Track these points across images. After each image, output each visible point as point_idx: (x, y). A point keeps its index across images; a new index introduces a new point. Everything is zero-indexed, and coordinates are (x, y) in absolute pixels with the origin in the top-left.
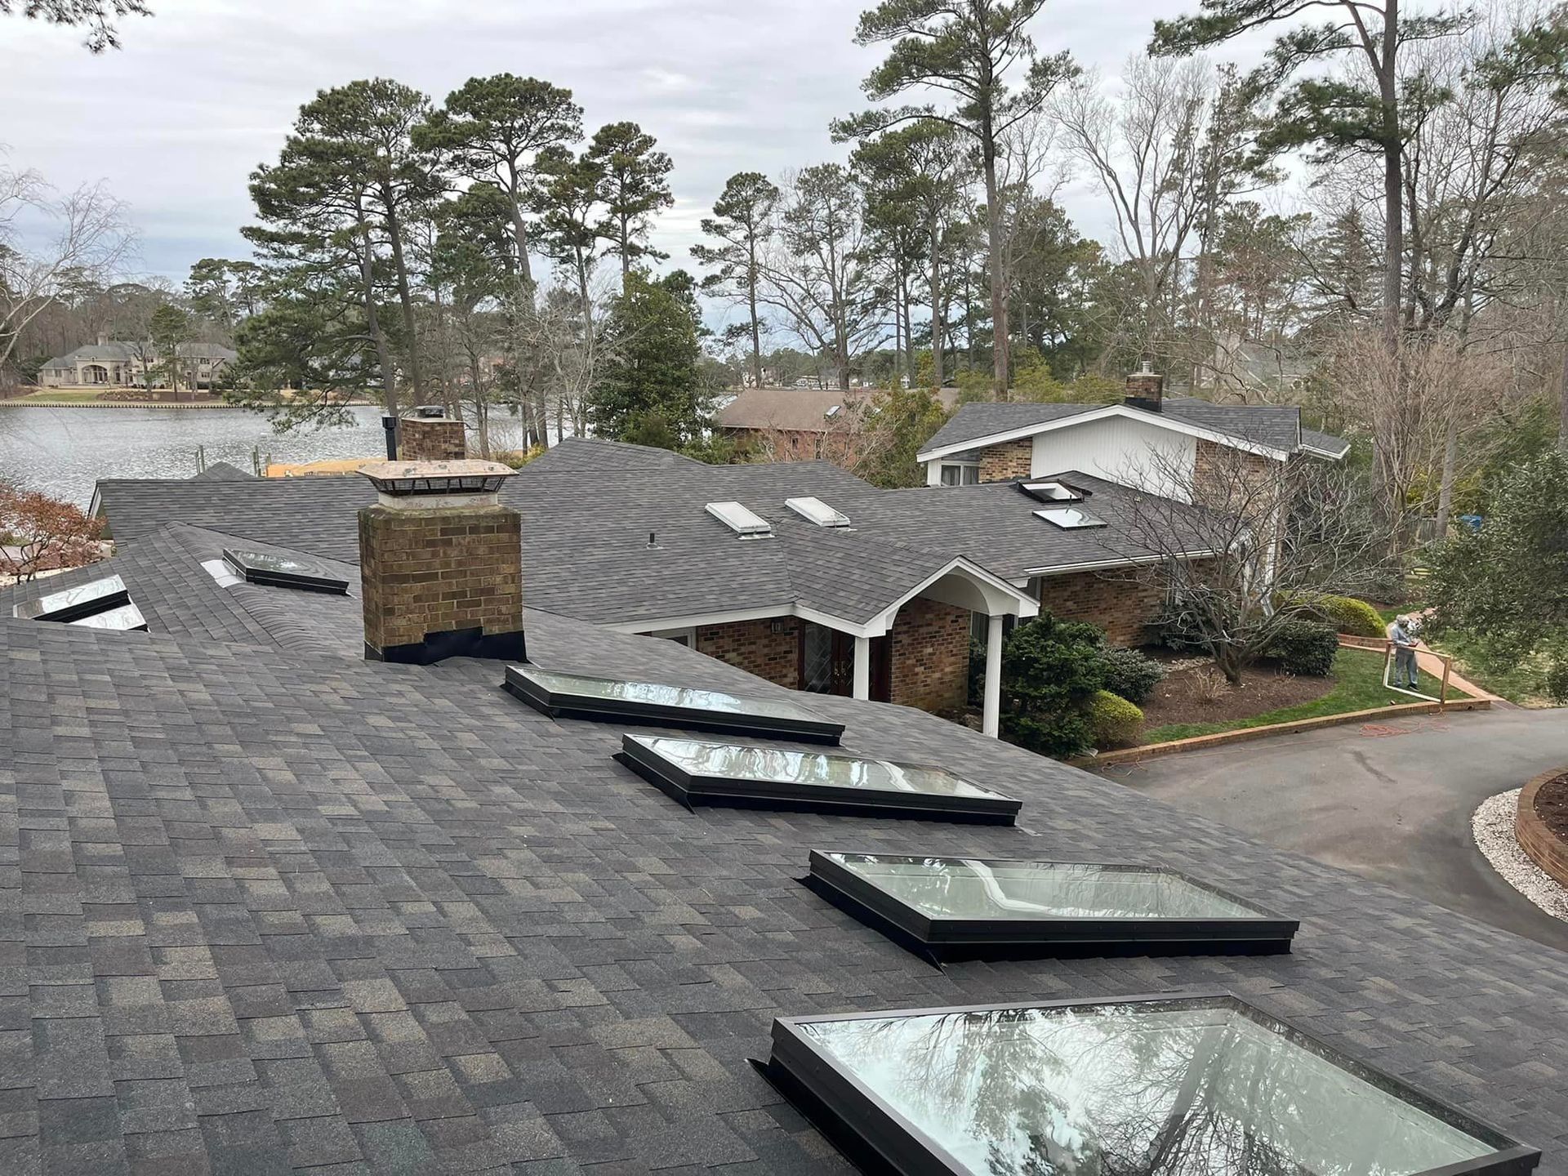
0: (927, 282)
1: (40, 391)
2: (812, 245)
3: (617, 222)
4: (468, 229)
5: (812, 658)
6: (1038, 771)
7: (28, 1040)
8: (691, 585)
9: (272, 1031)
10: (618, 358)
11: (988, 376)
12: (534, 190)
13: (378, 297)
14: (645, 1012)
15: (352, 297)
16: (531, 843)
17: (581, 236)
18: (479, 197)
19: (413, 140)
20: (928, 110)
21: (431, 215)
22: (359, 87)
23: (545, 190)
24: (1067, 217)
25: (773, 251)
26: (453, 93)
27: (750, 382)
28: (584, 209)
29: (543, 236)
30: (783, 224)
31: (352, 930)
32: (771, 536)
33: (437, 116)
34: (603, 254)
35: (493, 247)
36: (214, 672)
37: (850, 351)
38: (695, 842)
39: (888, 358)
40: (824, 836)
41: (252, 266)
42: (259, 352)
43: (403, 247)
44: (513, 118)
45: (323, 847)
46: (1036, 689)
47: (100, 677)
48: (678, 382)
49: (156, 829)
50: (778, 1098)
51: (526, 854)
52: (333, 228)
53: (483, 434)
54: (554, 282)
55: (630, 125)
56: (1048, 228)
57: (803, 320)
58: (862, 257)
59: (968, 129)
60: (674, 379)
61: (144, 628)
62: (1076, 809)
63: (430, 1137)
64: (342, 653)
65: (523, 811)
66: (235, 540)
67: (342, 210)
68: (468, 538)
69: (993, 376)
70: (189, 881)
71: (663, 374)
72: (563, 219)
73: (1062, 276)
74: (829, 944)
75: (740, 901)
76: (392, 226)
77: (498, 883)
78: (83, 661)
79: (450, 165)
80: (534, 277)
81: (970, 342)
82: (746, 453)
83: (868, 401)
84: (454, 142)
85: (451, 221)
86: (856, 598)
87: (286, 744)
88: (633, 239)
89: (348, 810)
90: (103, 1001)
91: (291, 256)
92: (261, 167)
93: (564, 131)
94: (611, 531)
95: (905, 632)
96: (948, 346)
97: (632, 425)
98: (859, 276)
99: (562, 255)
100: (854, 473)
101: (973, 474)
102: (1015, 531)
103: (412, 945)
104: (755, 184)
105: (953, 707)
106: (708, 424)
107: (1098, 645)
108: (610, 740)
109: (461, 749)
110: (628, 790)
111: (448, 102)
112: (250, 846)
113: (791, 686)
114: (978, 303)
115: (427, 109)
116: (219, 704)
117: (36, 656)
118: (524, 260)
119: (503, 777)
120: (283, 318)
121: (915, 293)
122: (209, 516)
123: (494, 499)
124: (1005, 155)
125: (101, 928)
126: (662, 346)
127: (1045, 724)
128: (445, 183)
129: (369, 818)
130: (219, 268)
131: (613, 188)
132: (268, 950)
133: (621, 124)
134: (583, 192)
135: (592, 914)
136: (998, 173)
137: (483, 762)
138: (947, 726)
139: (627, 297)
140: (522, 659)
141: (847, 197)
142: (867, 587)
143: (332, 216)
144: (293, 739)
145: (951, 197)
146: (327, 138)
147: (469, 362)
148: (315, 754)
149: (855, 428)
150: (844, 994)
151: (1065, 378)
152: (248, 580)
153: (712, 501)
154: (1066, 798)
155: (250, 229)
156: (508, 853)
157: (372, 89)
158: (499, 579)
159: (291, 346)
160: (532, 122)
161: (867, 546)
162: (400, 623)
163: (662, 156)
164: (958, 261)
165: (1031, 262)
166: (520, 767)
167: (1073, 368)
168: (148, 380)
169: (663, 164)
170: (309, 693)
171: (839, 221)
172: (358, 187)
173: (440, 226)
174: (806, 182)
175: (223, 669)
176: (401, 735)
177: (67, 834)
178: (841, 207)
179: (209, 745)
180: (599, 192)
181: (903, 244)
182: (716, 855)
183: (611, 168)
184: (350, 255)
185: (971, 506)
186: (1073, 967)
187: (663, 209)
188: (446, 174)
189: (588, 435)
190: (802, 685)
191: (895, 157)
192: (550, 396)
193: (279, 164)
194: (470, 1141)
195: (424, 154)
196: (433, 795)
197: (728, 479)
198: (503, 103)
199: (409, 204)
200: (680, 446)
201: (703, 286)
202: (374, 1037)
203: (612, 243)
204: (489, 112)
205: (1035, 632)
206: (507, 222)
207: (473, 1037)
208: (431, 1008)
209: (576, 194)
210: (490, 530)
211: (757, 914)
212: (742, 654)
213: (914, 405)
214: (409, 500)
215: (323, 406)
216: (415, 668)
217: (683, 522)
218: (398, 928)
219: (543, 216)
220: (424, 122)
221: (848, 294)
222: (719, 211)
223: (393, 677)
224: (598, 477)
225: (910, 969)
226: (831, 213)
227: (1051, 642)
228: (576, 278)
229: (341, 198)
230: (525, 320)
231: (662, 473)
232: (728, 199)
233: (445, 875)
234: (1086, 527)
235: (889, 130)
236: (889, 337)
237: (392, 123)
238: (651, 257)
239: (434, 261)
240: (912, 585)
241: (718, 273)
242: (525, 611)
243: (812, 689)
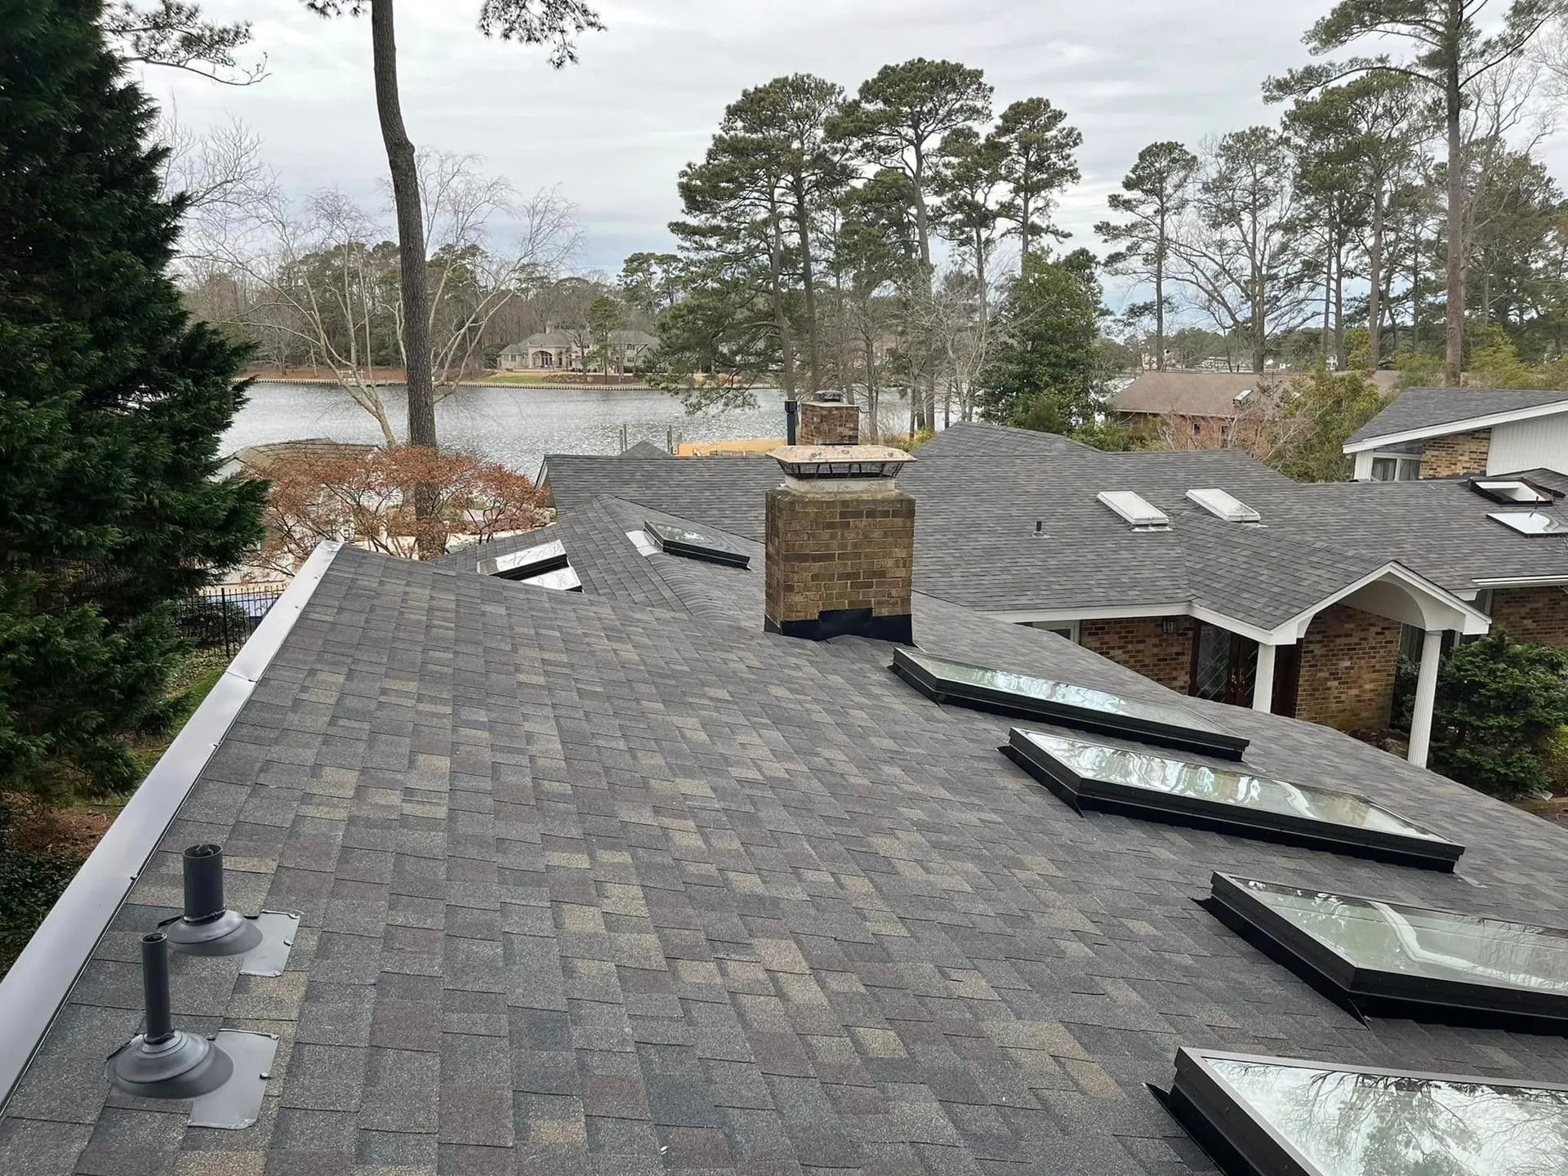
0: (1367, 251)
1: (499, 373)
2: (1233, 217)
3: (1019, 202)
4: (871, 215)
5: (1206, 662)
6: (1483, 812)
7: (499, 951)
8: (1078, 576)
9: (697, 974)
10: (1010, 341)
11: (1437, 357)
12: (938, 173)
13: (783, 284)
14: (1036, 1016)
15: (761, 285)
16: (920, 826)
17: (983, 218)
18: (884, 182)
19: (826, 131)
20: (1381, 60)
21: (837, 203)
22: (780, 84)
23: (948, 172)
24: (1547, 174)
25: (1186, 225)
26: (867, 82)
27: (1150, 363)
28: (986, 190)
29: (944, 219)
30: (1199, 196)
31: (761, 890)
32: (1168, 529)
33: (850, 105)
34: (1003, 235)
35: (894, 232)
36: (641, 635)
37: (1267, 331)
38: (1085, 847)
39: (1313, 337)
40: (1223, 856)
41: (674, 258)
42: (678, 338)
43: (810, 235)
44: (923, 102)
45: (734, 807)
46: (1480, 718)
47: (551, 633)
48: (1072, 364)
49: (598, 774)
50: (1180, 1131)
51: (917, 837)
52: (748, 220)
53: (873, 417)
54: (952, 265)
55: (1040, 100)
56: (1522, 188)
57: (1215, 297)
58: (1289, 228)
59: (1426, 79)
60: (1069, 361)
61: (578, 589)
62: (1529, 861)
63: (835, 1101)
64: (744, 624)
65: (912, 793)
66: (653, 513)
67: (757, 202)
68: (865, 521)
69: (1443, 356)
70: (625, 824)
71: (1058, 356)
72: (964, 201)
73: (1538, 242)
74: (1233, 975)
75: (1134, 914)
76: (801, 217)
77: (890, 863)
78: (541, 618)
79: (860, 152)
80: (932, 261)
81: (1415, 317)
82: (1142, 439)
83: (1287, 385)
84: (864, 130)
85: (856, 207)
86: (1263, 600)
87: (703, 707)
88: (1035, 219)
89: (754, 774)
90: (558, 925)
91: (709, 248)
92: (689, 166)
93: (974, 112)
94: (998, 517)
95: (1319, 642)
96: (1387, 323)
97: (1021, 409)
98: (1284, 248)
99: (961, 237)
100: (1267, 463)
101: (1412, 469)
102: (1464, 535)
103: (813, 912)
104: (1171, 153)
105: (1371, 729)
106: (1101, 408)
107: (1561, 672)
108: (997, 731)
109: (852, 725)
110: (1014, 784)
111: (861, 91)
112: (673, 798)
113: (1181, 689)
114: (1428, 274)
115: (840, 100)
116: (645, 663)
117: (503, 611)
118: (923, 244)
119: (893, 757)
120: (700, 307)
121: (1351, 265)
122: (632, 490)
123: (891, 484)
124: (1473, 107)
125: (556, 858)
126: (1059, 327)
127: (1489, 758)
128: (853, 171)
129: (773, 783)
130: (647, 261)
131: (1017, 166)
132: (689, 897)
133: (1031, 100)
134: (986, 172)
135: (981, 907)
136: (1462, 128)
137: (873, 740)
138: (1368, 750)
139: (1024, 279)
140: (908, 642)
141: (1277, 161)
142: (1277, 590)
143: (748, 209)
144: (707, 702)
145: (1403, 157)
146: (747, 135)
147: (863, 345)
148: (724, 718)
149: (1269, 413)
150: (1251, 1033)
151: (1536, 360)
152: (665, 550)
153: (1104, 489)
154: (1516, 847)
155: (677, 224)
156: (899, 833)
157: (791, 85)
158: (890, 563)
159: (705, 333)
160: (941, 105)
161: (1278, 545)
162: (797, 599)
163: (1072, 130)
164: (1406, 227)
165: (1498, 228)
166: (908, 749)
167: (1545, 348)
168: (584, 364)
169: (1073, 138)
170: (719, 660)
171: (1265, 189)
172: (773, 180)
173: (845, 214)
174: (1229, 148)
175: (649, 632)
176: (799, 707)
177: (528, 770)
178: (1268, 173)
179: (637, 700)
180: (1003, 172)
181: (1339, 211)
182: (1106, 863)
183: (1017, 147)
184: (762, 246)
185: (1406, 505)
186: (1525, 1044)
187: (1068, 186)
188: (854, 162)
189: (975, 419)
190: (1193, 690)
191: (1337, 115)
192: (941, 380)
193: (704, 162)
194: (870, 1112)
195: (835, 145)
196: (829, 768)
197: (1124, 467)
198: (914, 88)
199: (817, 193)
200: (1070, 430)
201: (1105, 265)
202: (781, 995)
203: (1012, 224)
204: (901, 99)
205: (1482, 653)
206: (909, 207)
207: (871, 1011)
208: (832, 975)
209: (979, 176)
210: (886, 514)
211: (1152, 931)
212: (1128, 652)
213: (1342, 390)
214: (813, 484)
215: (729, 389)
216: (810, 643)
217: (1072, 510)
218: (799, 894)
219: (944, 198)
220: (836, 113)
221: (1269, 267)
222: (1129, 185)
223: (792, 650)
224: (987, 463)
225: (1326, 1017)
226: (1256, 181)
227: (1502, 666)
228: (974, 260)
229: (757, 191)
230: (920, 304)
231: (1053, 459)
232: (1139, 172)
233: (842, 848)
234: (1556, 535)
235: (1331, 85)
236: (1315, 314)
237: (807, 116)
238: (1052, 237)
239: (838, 247)
240: (1331, 590)
241: (1123, 250)
242: (914, 596)
243: (1204, 696)
